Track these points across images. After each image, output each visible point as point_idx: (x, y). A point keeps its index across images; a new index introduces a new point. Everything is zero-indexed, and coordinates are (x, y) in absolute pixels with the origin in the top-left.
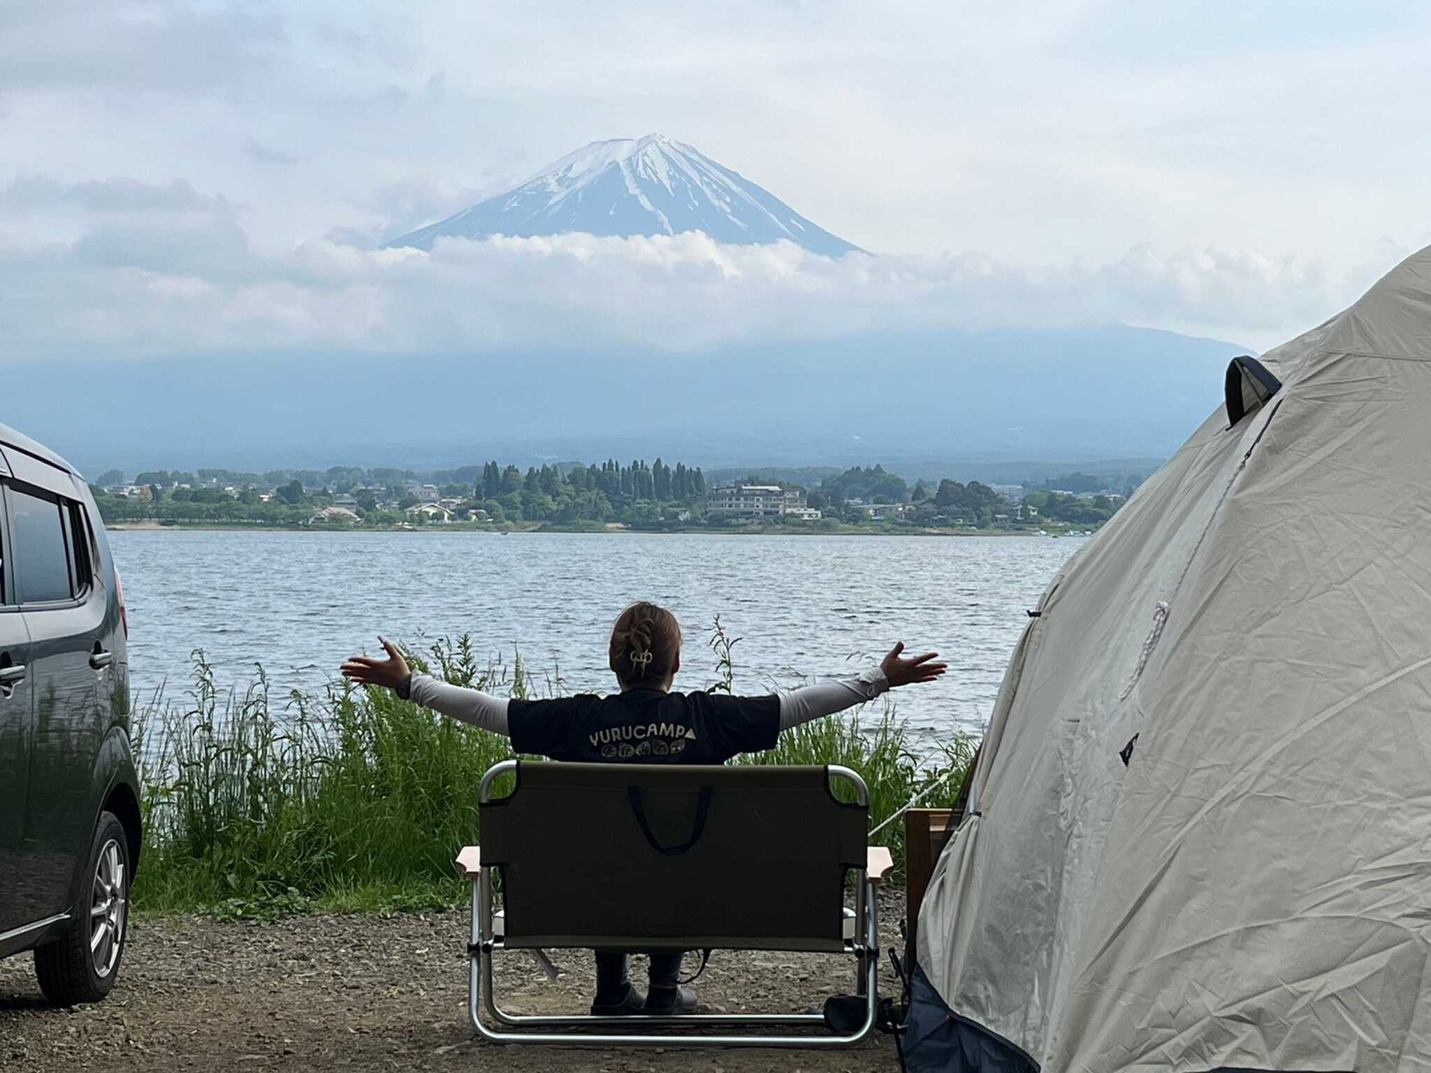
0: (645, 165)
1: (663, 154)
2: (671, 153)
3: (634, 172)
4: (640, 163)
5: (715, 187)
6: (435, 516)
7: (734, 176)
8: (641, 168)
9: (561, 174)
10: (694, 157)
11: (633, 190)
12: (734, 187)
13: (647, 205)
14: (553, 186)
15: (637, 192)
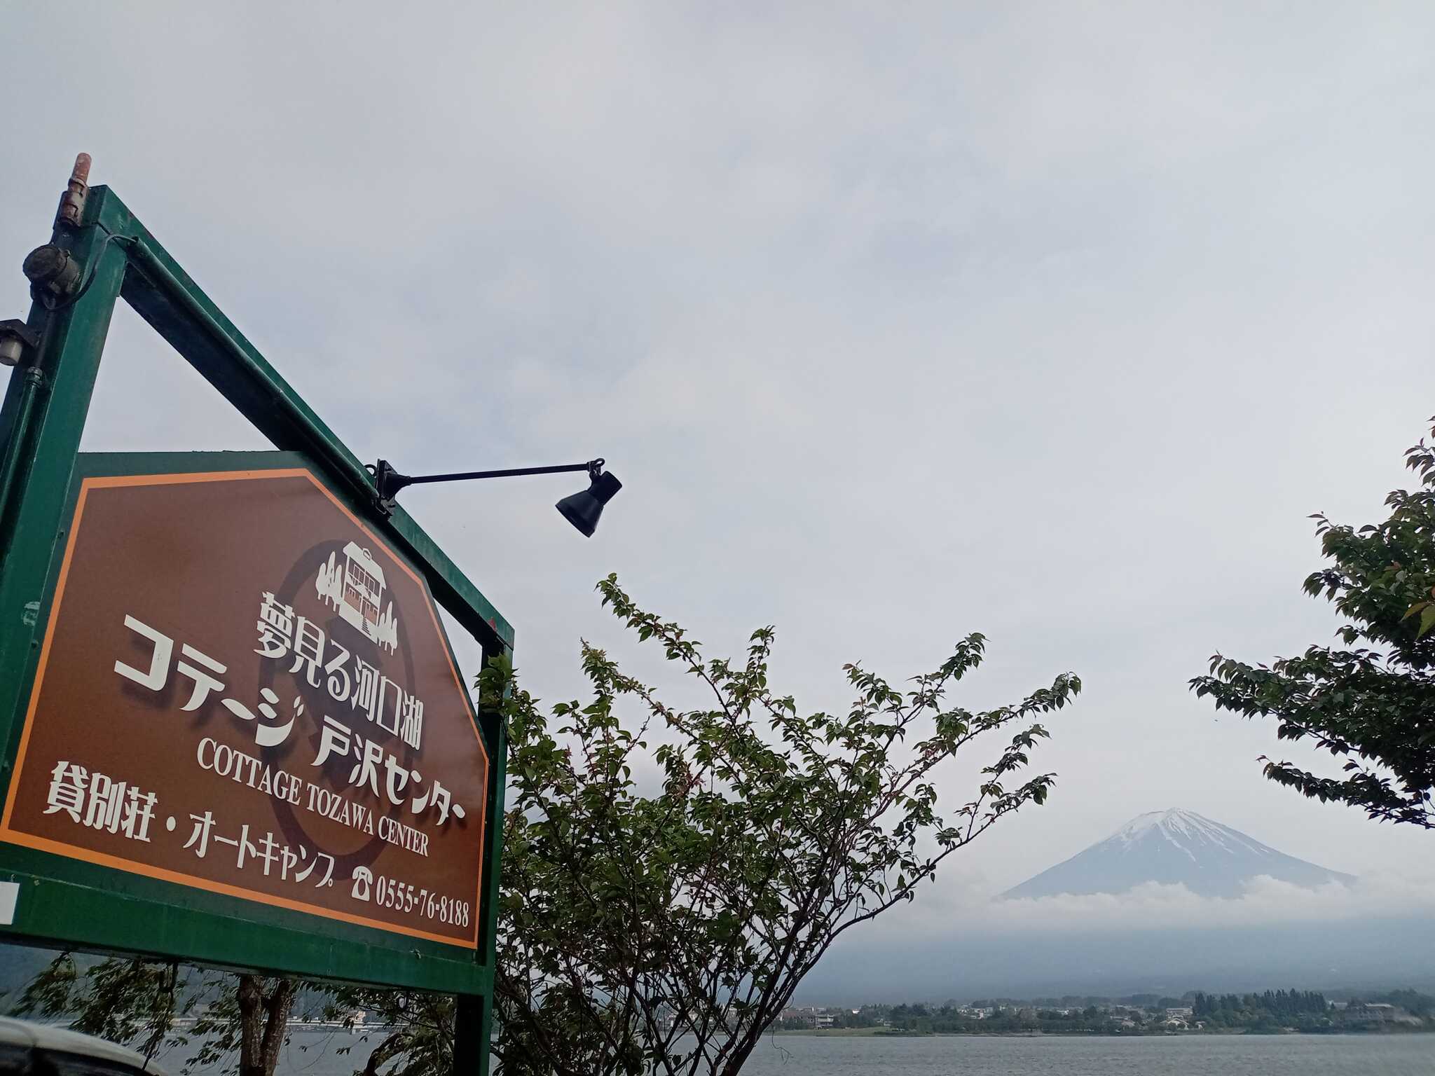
0: (1172, 824)
1: (1181, 817)
2: (1186, 817)
3: (1167, 828)
4: (1169, 823)
5: (1213, 833)
6: (1179, 1026)
7: (1224, 827)
8: (1170, 825)
9: (1127, 832)
10: (1199, 818)
11: (1169, 838)
12: (1224, 833)
13: (1178, 846)
14: (1124, 838)
15: (1170, 838)
